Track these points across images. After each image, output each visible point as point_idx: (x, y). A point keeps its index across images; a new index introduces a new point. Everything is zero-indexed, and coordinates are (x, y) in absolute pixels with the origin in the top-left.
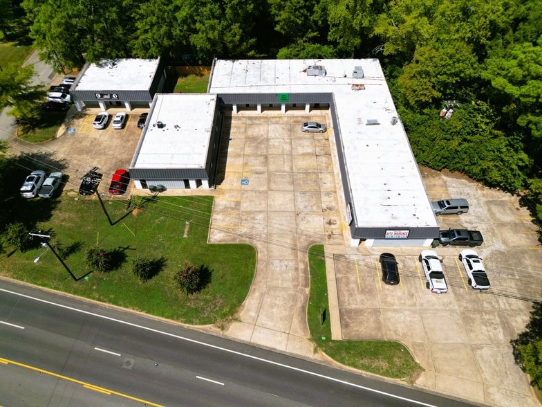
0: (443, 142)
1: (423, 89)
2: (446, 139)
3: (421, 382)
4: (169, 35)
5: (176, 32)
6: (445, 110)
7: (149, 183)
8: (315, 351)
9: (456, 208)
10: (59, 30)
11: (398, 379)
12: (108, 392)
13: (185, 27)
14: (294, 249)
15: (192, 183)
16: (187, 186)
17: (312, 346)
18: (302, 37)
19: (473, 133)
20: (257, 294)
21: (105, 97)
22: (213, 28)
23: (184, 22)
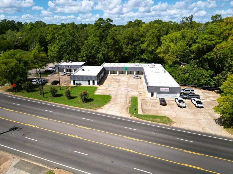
0: (183, 75)
1: (173, 58)
2: (183, 74)
3: (174, 125)
4: (90, 52)
5: (93, 52)
6: (182, 66)
7: (76, 82)
8: (131, 116)
9: (189, 90)
10: (57, 50)
11: (165, 124)
12: (47, 119)
13: (96, 51)
14: (126, 97)
15: (91, 82)
16: (89, 84)
17: (130, 115)
18: (134, 58)
19: (193, 70)
20: (110, 104)
21: (67, 67)
22: (104, 51)
23: (96, 49)
